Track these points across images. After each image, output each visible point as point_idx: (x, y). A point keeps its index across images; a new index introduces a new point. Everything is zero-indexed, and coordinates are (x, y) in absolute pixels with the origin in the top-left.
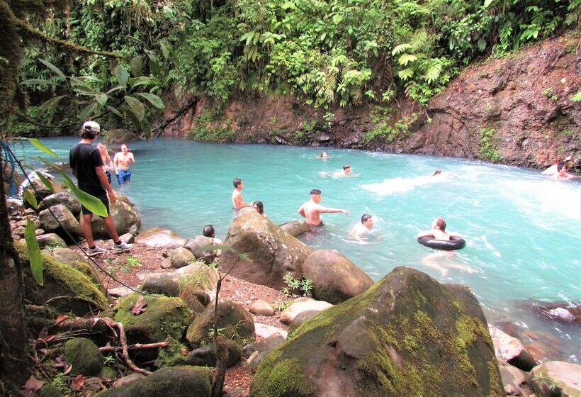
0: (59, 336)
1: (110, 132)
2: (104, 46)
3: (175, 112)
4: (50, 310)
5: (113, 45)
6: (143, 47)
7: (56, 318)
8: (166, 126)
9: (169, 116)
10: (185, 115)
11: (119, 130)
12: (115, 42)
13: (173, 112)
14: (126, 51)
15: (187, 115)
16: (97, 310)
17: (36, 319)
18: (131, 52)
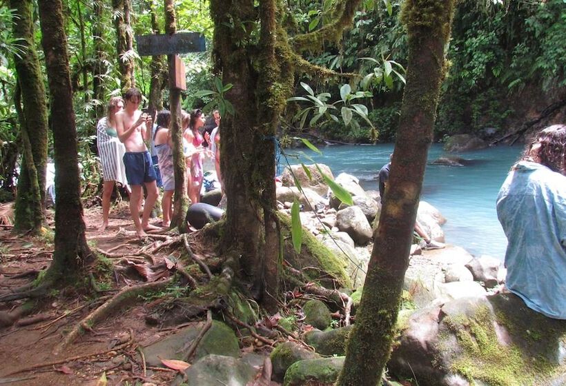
0: (306, 296)
1: (452, 139)
2: (459, 34)
3: (540, 112)
4: (303, 275)
5: (469, 32)
6: (505, 30)
7: (306, 282)
8: (525, 130)
9: (532, 117)
10: (555, 115)
11: (463, 136)
12: (472, 28)
13: (538, 112)
14: (483, 38)
15: (558, 115)
16: (339, 286)
17: (293, 279)
18: (490, 38)
